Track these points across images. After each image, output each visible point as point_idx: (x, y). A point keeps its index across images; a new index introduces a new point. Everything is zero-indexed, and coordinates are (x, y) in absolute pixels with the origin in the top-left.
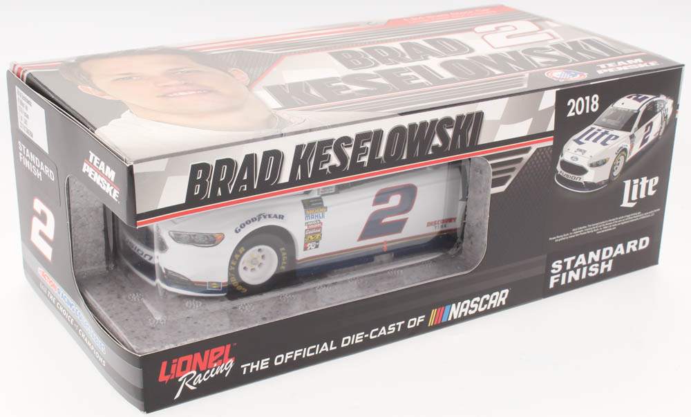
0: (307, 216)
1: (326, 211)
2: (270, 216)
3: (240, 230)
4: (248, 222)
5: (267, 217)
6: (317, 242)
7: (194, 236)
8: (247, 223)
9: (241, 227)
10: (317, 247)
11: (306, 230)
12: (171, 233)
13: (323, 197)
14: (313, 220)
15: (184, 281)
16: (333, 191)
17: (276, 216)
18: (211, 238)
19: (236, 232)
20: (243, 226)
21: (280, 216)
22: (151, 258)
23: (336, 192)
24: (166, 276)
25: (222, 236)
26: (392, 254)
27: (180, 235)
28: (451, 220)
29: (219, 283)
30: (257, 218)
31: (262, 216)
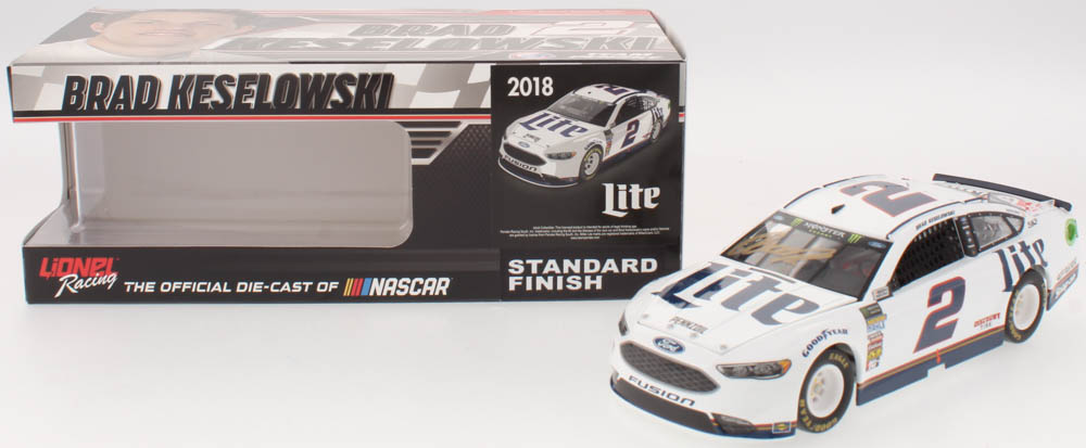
0: (869, 328)
1: (886, 319)
2: (834, 331)
3: (808, 353)
4: (815, 342)
5: (832, 333)
6: (878, 359)
7: (753, 367)
8: (812, 343)
10: (877, 364)
11: (869, 345)
12: (720, 367)
13: (880, 303)
14: (874, 332)
15: (743, 426)
16: (888, 294)
17: (839, 331)
19: (805, 355)
20: (810, 348)
21: (843, 330)
22: (691, 403)
23: (891, 295)
24: (715, 424)
25: (789, 363)
26: (943, 366)
27: (732, 368)
28: (994, 317)
29: (787, 424)
30: (822, 336)
31: (826, 333)
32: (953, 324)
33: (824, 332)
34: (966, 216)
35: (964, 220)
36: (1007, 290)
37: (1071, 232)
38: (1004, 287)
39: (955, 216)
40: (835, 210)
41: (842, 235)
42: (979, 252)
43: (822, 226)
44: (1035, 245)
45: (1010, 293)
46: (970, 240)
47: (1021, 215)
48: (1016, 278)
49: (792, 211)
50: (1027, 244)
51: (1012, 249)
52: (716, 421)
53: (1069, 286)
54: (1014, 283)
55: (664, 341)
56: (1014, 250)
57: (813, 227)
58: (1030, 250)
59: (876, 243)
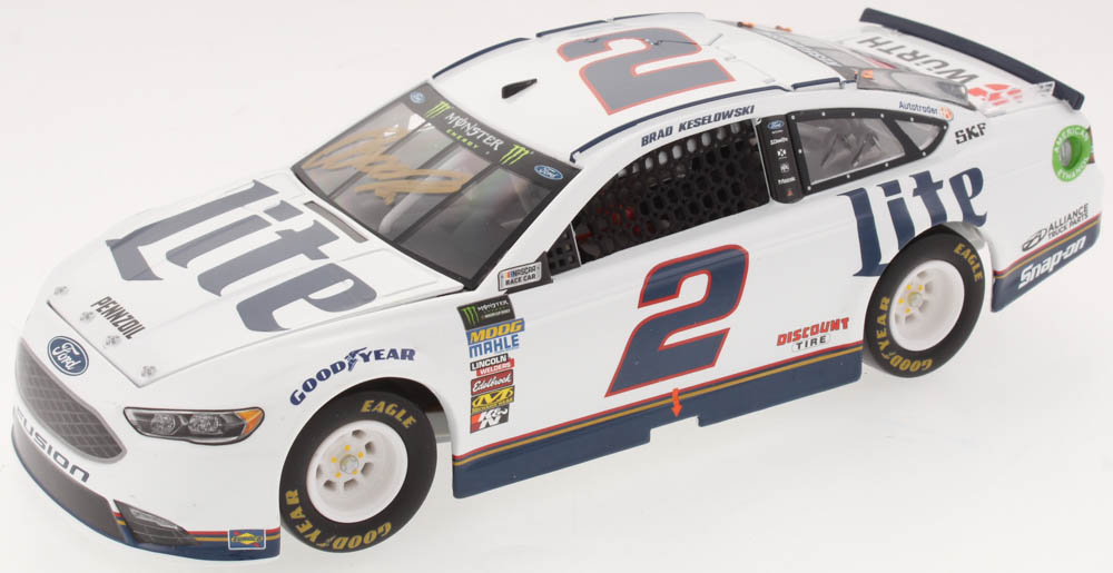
0: (474, 347)
1: (522, 329)
2: (378, 355)
3: (302, 396)
4: (324, 375)
5: (372, 357)
6: (503, 409)
7: (188, 417)
8: (319, 376)
9: (306, 387)
10: (504, 419)
11: (473, 382)
12: (129, 413)
13: (511, 296)
14: (489, 355)
15: (169, 532)
16: (538, 279)
17: (393, 353)
18: (228, 420)
19: (294, 401)
20: (309, 386)
21: (404, 351)
22: (86, 476)
23: (545, 280)
24: (120, 522)
25: (259, 415)
26: (694, 420)
27: (152, 416)
28: (835, 325)
29: (258, 533)
30: (346, 362)
31: (357, 357)
32: (720, 337)
33: (353, 354)
34: (787, 117)
35: (775, 125)
36: (865, 272)
37: (1074, 154)
38: (859, 266)
39: (756, 116)
40: (509, 91)
41: (498, 143)
42: (806, 193)
43: (472, 121)
44: (956, 182)
45: (874, 280)
46: (784, 167)
47: (939, 116)
50: (935, 180)
51: (892, 188)
52: (121, 516)
53: (1063, 262)
55: (64, 346)
56: (899, 191)
57: (457, 124)
58: (939, 192)
59: (550, 168)
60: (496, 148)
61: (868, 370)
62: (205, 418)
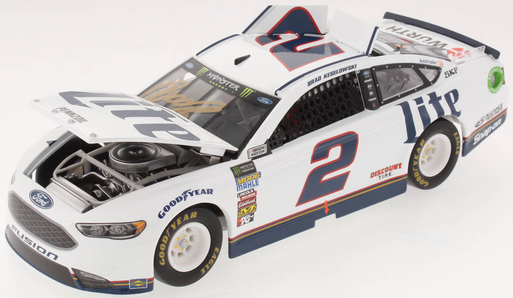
0: (239, 186)
1: (260, 177)
2: (197, 192)
3: (164, 214)
4: (173, 203)
5: (194, 193)
6: (251, 215)
7: (109, 227)
8: (171, 204)
9: (165, 210)
10: (252, 220)
11: (239, 203)
12: (79, 226)
13: (254, 161)
14: (246, 189)
15: (100, 282)
16: (265, 152)
17: (203, 191)
18: (129, 227)
19: (160, 217)
20: (167, 209)
21: (208, 190)
22: (56, 257)
23: (269, 153)
24: (75, 279)
25: (144, 224)
26: (334, 215)
27: (90, 227)
28: (395, 167)
29: (144, 280)
30: (183, 197)
31: (187, 194)
32: (345, 177)
33: (185, 193)
34: (371, 69)
35: (366, 73)
36: (409, 141)
37: (497, 80)
38: (406, 139)
39: (357, 70)
40: (238, 62)
41: (237, 87)
42: (381, 105)
43: (222, 77)
44: (447, 96)
45: (413, 145)
46: (371, 93)
47: (437, 65)
48: (419, 129)
49: (202, 59)
50: (438, 96)
51: (419, 101)
52: (75, 276)
53: (492, 131)
54: (418, 134)
55: (38, 195)
56: (422, 102)
57: (214, 78)
58: (440, 101)
59: (265, 99)
60: (236, 90)
61: (410, 188)
62: (118, 227)
